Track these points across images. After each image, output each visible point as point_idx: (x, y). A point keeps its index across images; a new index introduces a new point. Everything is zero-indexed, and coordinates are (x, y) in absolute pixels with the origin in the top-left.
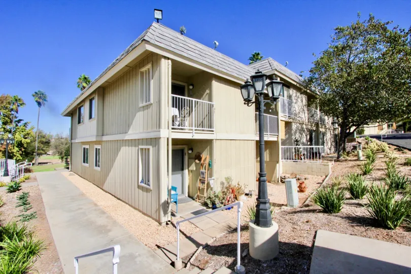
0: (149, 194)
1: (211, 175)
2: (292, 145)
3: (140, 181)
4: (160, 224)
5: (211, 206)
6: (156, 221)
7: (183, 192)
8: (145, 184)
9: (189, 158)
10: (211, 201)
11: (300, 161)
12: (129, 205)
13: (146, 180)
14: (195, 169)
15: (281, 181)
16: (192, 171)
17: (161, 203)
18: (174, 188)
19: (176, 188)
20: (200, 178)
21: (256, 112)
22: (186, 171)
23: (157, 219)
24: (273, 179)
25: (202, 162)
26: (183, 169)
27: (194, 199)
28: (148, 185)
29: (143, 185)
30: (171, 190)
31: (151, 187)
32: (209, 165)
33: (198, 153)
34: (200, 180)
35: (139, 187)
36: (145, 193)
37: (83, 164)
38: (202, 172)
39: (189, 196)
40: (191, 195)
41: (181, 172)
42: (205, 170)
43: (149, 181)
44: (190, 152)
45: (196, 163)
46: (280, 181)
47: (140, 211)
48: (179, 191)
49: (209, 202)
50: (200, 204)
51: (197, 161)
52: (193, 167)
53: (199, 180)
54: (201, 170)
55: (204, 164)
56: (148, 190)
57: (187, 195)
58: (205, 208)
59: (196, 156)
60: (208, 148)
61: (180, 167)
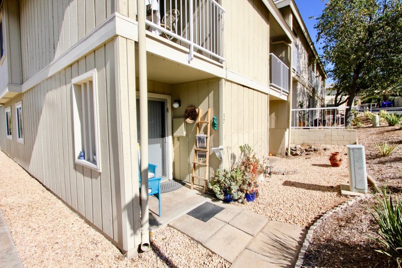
0: (96, 182)
1: (217, 142)
2: (296, 108)
3: (77, 155)
4: (123, 252)
5: (222, 197)
6: (113, 243)
7: (164, 173)
8: (89, 160)
9: (174, 117)
10: (220, 187)
11: (314, 127)
12: (63, 201)
13: (89, 152)
14: (184, 134)
15: (292, 153)
16: (178, 138)
17: (123, 205)
18: (152, 168)
19: (155, 166)
20: (194, 147)
21: (270, 52)
22: (169, 139)
23: (116, 240)
24: (280, 151)
25: (199, 120)
26: (163, 135)
27: (184, 184)
28: (94, 162)
29: (84, 162)
30: (146, 171)
31: (100, 167)
32: (213, 125)
33: (192, 106)
34: (196, 151)
35: (76, 167)
36: (88, 179)
37: (7, 136)
38: (200, 139)
39: (174, 179)
40: (178, 177)
41: (161, 139)
42: (206, 133)
43: (95, 154)
44: (176, 105)
45: (186, 123)
46: (289, 154)
47: (81, 217)
48: (159, 170)
49: (217, 189)
50: (198, 192)
51: (189, 121)
52: (182, 131)
53: (193, 151)
54: (198, 135)
55: (202, 123)
56: (92, 174)
57: (171, 177)
58: (209, 200)
59: (186, 112)
60: (211, 95)
61: (159, 132)
